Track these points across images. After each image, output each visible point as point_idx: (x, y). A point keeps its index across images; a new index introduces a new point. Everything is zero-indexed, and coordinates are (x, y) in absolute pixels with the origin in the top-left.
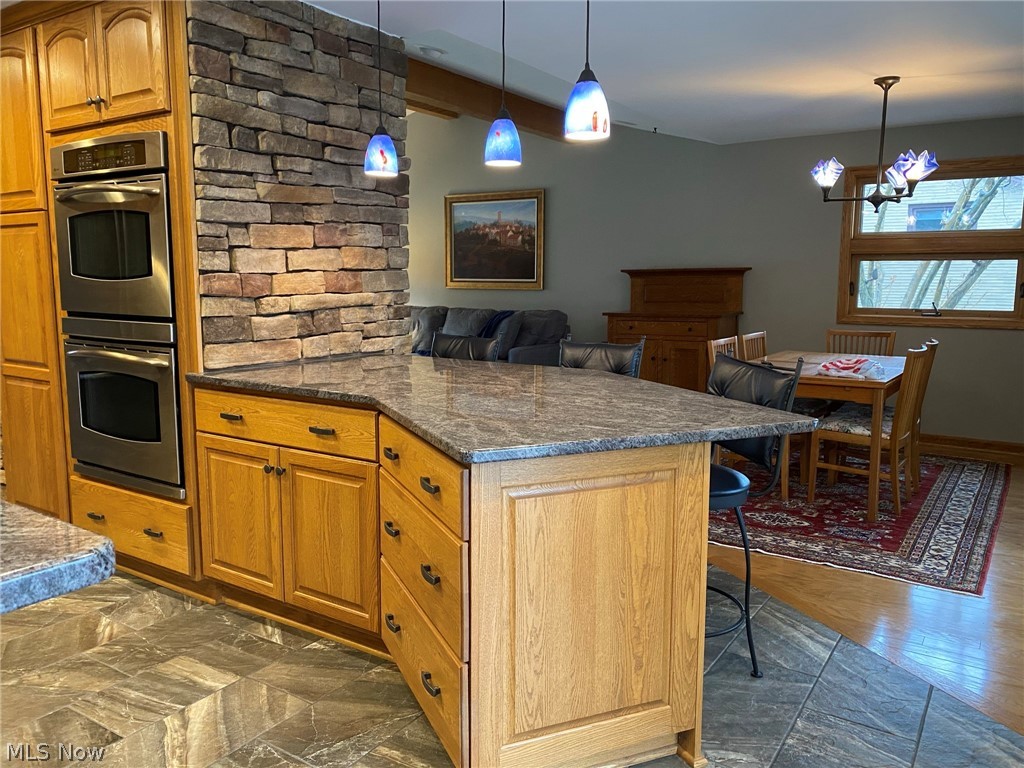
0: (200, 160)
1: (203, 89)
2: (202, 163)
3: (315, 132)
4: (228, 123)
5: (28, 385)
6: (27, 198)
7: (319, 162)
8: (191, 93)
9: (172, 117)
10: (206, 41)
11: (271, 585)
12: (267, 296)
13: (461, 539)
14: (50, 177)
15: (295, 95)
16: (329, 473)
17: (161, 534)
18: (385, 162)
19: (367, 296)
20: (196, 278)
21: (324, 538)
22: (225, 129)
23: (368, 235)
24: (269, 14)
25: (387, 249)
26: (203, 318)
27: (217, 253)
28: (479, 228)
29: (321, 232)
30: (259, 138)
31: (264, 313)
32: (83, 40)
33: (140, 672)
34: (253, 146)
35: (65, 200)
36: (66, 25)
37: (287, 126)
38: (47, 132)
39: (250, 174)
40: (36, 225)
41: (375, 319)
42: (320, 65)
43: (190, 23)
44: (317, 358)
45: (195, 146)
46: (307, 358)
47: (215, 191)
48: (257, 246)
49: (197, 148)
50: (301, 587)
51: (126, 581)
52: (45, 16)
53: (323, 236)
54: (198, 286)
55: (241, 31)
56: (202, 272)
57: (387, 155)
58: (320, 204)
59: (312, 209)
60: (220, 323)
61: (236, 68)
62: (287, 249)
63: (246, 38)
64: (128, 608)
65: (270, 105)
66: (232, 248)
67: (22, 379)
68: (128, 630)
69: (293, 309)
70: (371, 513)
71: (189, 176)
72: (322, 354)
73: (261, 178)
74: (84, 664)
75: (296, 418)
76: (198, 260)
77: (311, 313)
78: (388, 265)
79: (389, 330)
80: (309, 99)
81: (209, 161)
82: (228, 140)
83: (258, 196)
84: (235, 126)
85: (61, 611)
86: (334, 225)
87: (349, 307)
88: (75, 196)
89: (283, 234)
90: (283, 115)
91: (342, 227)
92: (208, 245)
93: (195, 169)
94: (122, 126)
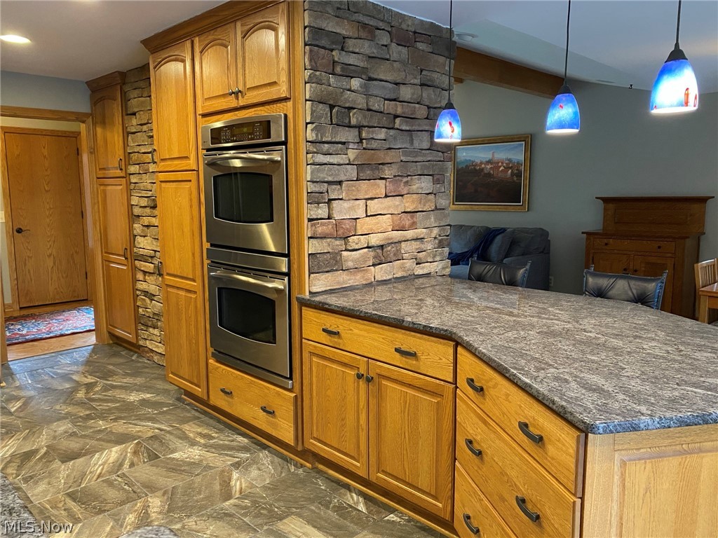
0: (311, 136)
1: (314, 81)
2: (313, 137)
3: (390, 107)
4: (330, 105)
5: (182, 293)
6: (184, 162)
7: (391, 131)
8: (306, 83)
9: (291, 102)
10: (317, 43)
11: (358, 464)
12: (352, 236)
13: (575, 495)
14: (200, 147)
15: (376, 80)
16: (410, 386)
17: (274, 412)
18: (453, 131)
19: (420, 232)
20: (306, 226)
21: (405, 437)
22: (328, 109)
23: (423, 185)
24: (361, 18)
25: (435, 194)
26: (309, 254)
27: (320, 205)
28: (476, 165)
29: (391, 185)
30: (351, 114)
31: (350, 248)
32: (226, 47)
33: (265, 528)
34: (347, 121)
35: (211, 164)
36: (216, 37)
37: (370, 104)
38: (199, 115)
39: (344, 143)
40: (190, 181)
41: (425, 249)
42: (395, 54)
43: (307, 30)
44: (385, 280)
45: (307, 124)
46: (378, 281)
47: (321, 158)
48: (347, 198)
49: (309, 125)
50: (383, 471)
51: (246, 440)
52: (200, 31)
53: (392, 187)
54: (307, 230)
55: (342, 33)
56: (310, 220)
57: (455, 125)
58: (391, 164)
59: (385, 167)
60: (321, 258)
61: (337, 62)
62: (367, 199)
63: (344, 38)
64: (250, 465)
65: (360, 89)
66: (330, 200)
67: (178, 288)
68: (252, 486)
69: (370, 245)
70: (447, 425)
71: (303, 147)
72: (388, 278)
73: (351, 146)
74: (226, 515)
75: (383, 338)
76: (308, 211)
77: (382, 247)
78: (436, 206)
79: (434, 256)
80: (386, 81)
81: (317, 135)
82: (329, 119)
83: (349, 160)
84: (334, 106)
85: (205, 463)
86: (400, 178)
87: (407, 241)
88: (218, 162)
89: (365, 188)
90: (368, 96)
91: (405, 180)
92: (315, 199)
93: (307, 141)
94: (253, 110)
